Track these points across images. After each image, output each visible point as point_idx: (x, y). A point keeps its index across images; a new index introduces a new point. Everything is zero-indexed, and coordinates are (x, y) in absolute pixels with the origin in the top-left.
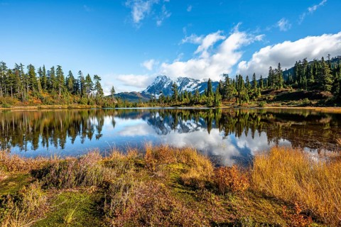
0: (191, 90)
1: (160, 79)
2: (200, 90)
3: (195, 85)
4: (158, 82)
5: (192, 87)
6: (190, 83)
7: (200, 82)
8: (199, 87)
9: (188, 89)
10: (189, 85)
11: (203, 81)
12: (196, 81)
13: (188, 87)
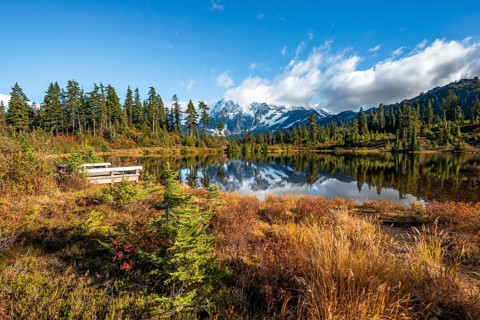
0: (272, 123)
1: (223, 106)
2: (286, 123)
3: (279, 115)
4: (219, 110)
5: (274, 118)
6: (270, 113)
7: (285, 111)
8: (285, 119)
9: (267, 122)
10: (268, 115)
11: (291, 109)
12: (279, 109)
13: (267, 118)
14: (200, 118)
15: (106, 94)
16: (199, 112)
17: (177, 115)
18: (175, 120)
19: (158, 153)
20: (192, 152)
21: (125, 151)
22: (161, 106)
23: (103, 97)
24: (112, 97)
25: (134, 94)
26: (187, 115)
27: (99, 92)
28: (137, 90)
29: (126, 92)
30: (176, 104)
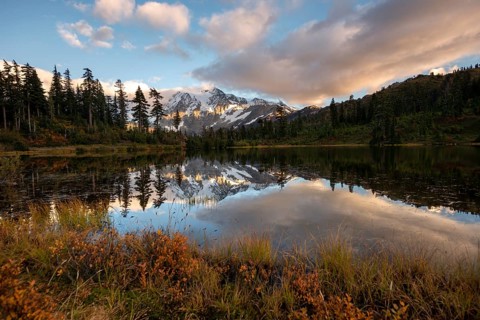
0: (233, 119)
1: (179, 99)
2: (248, 119)
3: (240, 109)
4: (175, 104)
5: (236, 114)
6: (231, 107)
7: (248, 106)
8: (247, 114)
9: (228, 117)
10: (229, 110)
11: (253, 104)
12: (240, 104)
13: (228, 114)
14: (151, 108)
15: (22, 76)
16: (151, 101)
17: (123, 106)
18: (119, 111)
19: (97, 151)
20: (142, 150)
21: (50, 149)
22: (100, 93)
23: (18, 79)
24: (33, 79)
25: (63, 78)
26: (135, 105)
27: (12, 72)
28: (67, 73)
29: (52, 75)
30: (121, 91)
